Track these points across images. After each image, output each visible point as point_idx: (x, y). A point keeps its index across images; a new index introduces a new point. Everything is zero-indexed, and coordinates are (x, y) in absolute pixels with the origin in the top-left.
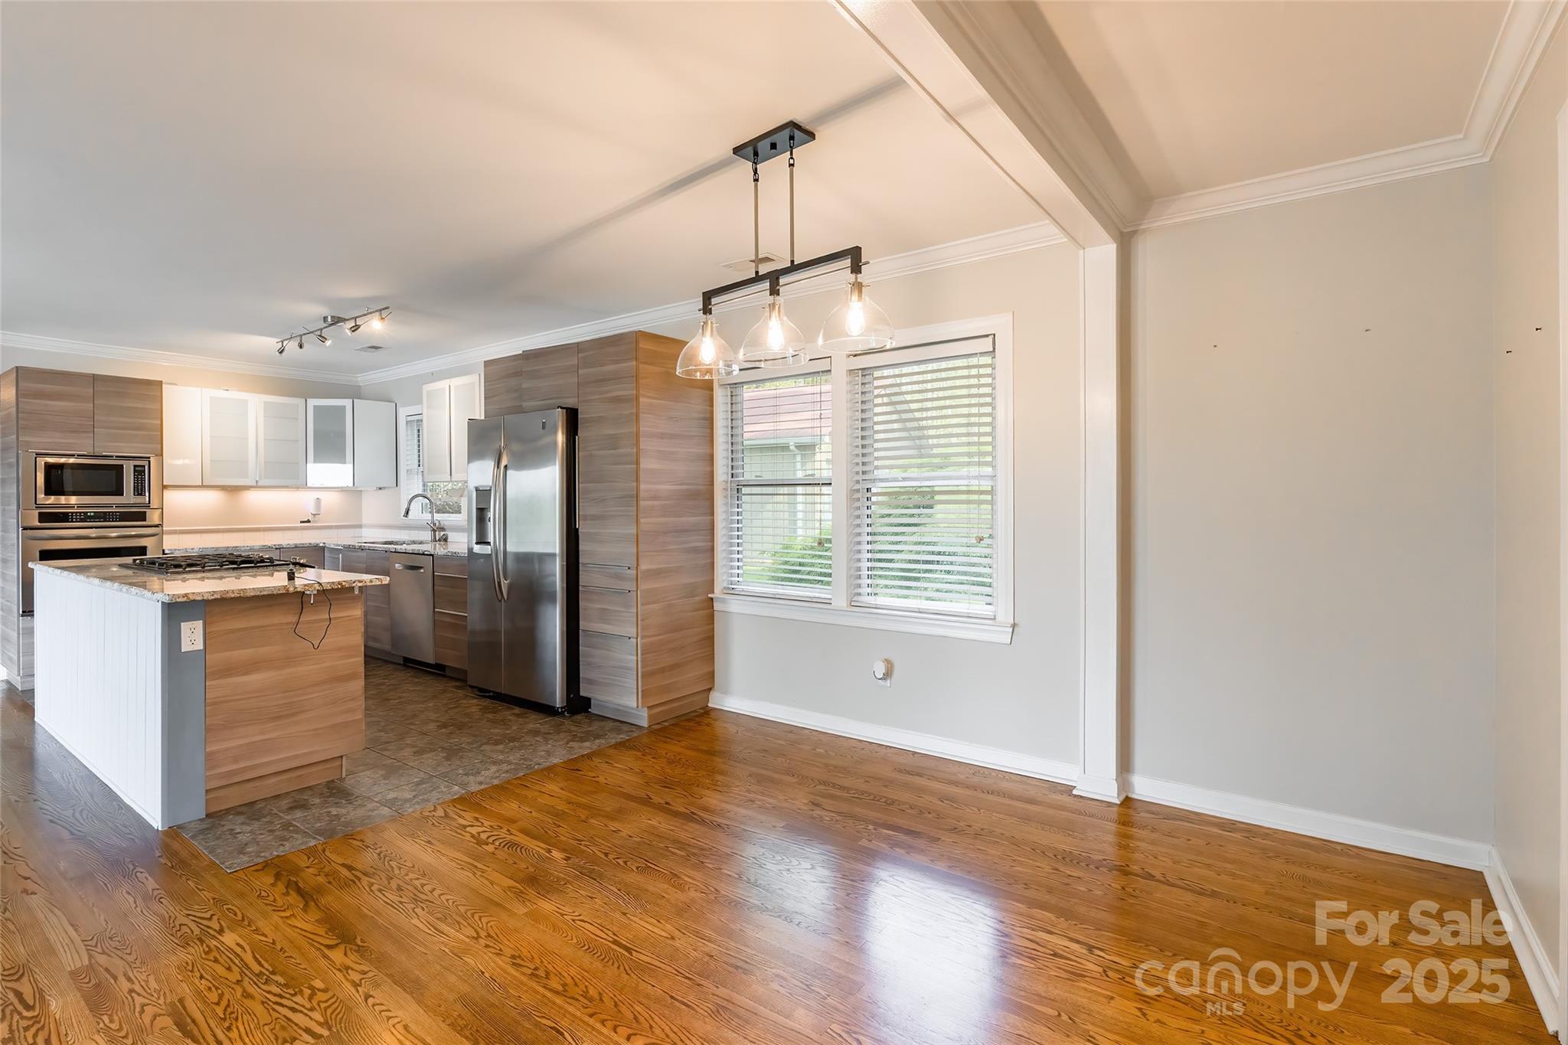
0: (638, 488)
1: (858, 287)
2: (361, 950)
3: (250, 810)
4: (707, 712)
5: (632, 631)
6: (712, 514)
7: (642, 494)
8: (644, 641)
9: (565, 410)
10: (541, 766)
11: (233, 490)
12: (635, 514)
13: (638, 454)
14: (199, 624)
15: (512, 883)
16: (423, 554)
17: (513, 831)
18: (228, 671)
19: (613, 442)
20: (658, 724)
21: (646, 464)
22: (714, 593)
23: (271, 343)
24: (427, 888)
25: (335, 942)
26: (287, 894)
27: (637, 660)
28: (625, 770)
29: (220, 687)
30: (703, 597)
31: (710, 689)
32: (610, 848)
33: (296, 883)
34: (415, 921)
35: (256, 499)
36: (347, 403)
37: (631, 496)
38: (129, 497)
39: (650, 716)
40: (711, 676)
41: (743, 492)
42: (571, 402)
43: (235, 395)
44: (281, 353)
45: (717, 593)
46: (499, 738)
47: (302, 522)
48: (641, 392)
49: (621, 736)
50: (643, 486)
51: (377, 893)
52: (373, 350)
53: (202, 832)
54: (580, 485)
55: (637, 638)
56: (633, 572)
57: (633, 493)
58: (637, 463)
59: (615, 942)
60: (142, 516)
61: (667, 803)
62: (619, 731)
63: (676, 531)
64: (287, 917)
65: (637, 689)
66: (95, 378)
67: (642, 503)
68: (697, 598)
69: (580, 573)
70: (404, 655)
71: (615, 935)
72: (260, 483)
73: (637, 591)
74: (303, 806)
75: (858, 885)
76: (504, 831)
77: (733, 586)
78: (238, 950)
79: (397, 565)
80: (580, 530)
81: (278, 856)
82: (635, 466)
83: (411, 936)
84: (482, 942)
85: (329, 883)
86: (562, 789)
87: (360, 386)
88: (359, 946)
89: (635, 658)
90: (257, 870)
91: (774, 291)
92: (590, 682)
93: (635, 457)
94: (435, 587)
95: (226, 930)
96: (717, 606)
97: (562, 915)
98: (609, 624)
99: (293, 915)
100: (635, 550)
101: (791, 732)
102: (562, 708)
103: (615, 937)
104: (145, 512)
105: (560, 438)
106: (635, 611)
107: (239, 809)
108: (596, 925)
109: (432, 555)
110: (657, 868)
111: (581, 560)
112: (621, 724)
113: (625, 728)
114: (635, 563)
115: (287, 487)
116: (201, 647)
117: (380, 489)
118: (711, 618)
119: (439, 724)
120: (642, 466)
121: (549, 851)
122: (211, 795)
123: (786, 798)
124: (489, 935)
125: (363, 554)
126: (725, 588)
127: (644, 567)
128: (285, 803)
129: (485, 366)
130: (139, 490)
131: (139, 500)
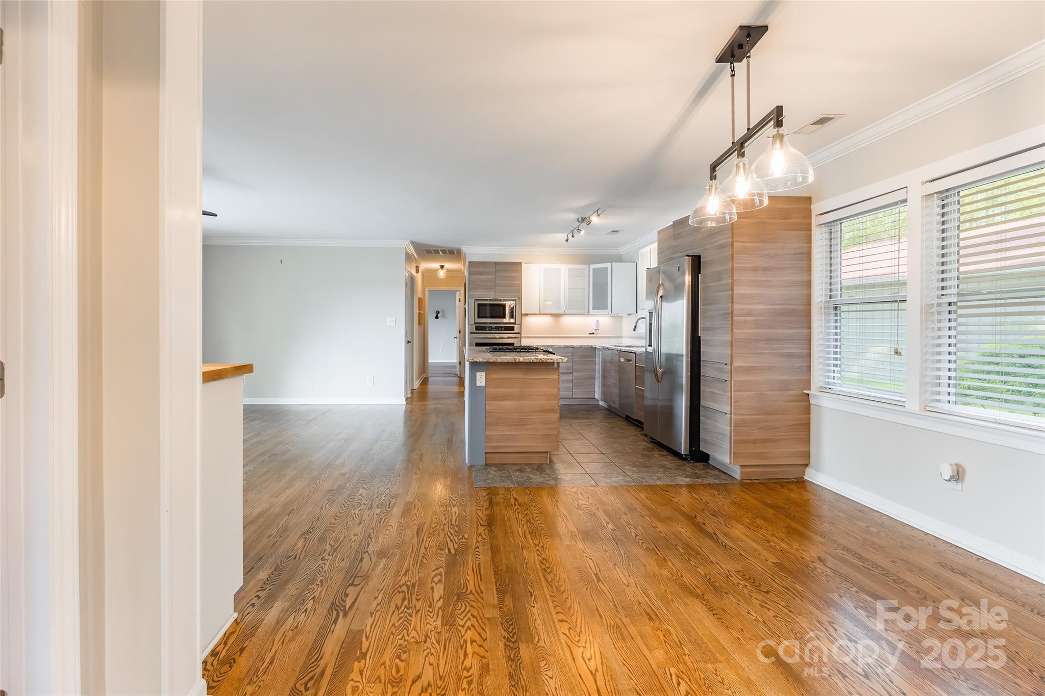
0: (732, 307)
1: (781, 137)
2: (491, 531)
3: (501, 466)
4: (801, 483)
5: (727, 409)
6: (810, 328)
7: (735, 312)
8: (736, 417)
9: (691, 257)
10: (648, 484)
11: (556, 316)
12: (730, 326)
13: (732, 284)
14: (483, 374)
15: (575, 530)
16: (631, 352)
17: (600, 509)
18: (495, 398)
19: (719, 276)
20: (751, 480)
21: (737, 291)
22: (810, 390)
23: (563, 236)
24: (537, 518)
25: (484, 524)
26: (485, 501)
27: (731, 431)
28: (697, 499)
29: (492, 405)
30: (799, 392)
31: (807, 465)
32: (643, 534)
33: (492, 498)
34: (520, 530)
35: (568, 321)
36: (608, 265)
37: (728, 314)
38: (507, 320)
39: (742, 473)
40: (807, 455)
41: (842, 310)
42: (695, 252)
43: (557, 266)
44: (567, 241)
45: (812, 392)
46: (638, 464)
47: (590, 334)
48: (735, 239)
49: (715, 481)
50: (736, 307)
51: (516, 513)
52: (615, 233)
53: (479, 470)
54: (702, 307)
55: (731, 414)
56: (728, 367)
57: (728, 311)
58: (732, 290)
59: (596, 575)
60: (512, 329)
61: (704, 524)
62: (716, 477)
63: (768, 340)
64: (478, 509)
65: (731, 451)
66: (496, 264)
67: (735, 318)
68: (792, 392)
69: (701, 367)
70: (627, 414)
71: (600, 571)
72: (566, 312)
73: (731, 381)
74: (521, 471)
75: (794, 617)
76: (596, 507)
77: (830, 387)
78: (454, 514)
79: (621, 359)
80: (701, 338)
81: (495, 487)
82: (730, 292)
83: (513, 534)
84: (537, 548)
85: (504, 503)
86: (647, 498)
87: (622, 255)
88: (491, 529)
89: (729, 428)
90: (484, 489)
91: (742, 155)
92: (706, 441)
93: (730, 286)
94: (637, 373)
95: (456, 506)
96: (812, 401)
97: (584, 552)
98: (716, 403)
99: (480, 510)
100: (729, 352)
101: (861, 511)
102: (685, 455)
103: (599, 573)
104: (514, 327)
105: (688, 279)
106: (729, 395)
107: (498, 465)
108: (595, 563)
109: (635, 353)
110: (659, 553)
111: (702, 358)
112: (722, 472)
113: (723, 476)
114: (730, 360)
115: (581, 314)
116: (484, 385)
117: (629, 315)
118: (807, 409)
119: (614, 450)
120: (736, 291)
121: (608, 523)
122: (488, 455)
123: (799, 548)
124: (543, 547)
125: (609, 352)
126: (821, 387)
127: (736, 364)
128: (516, 467)
129: (658, 234)
130: (512, 316)
131: (512, 320)
